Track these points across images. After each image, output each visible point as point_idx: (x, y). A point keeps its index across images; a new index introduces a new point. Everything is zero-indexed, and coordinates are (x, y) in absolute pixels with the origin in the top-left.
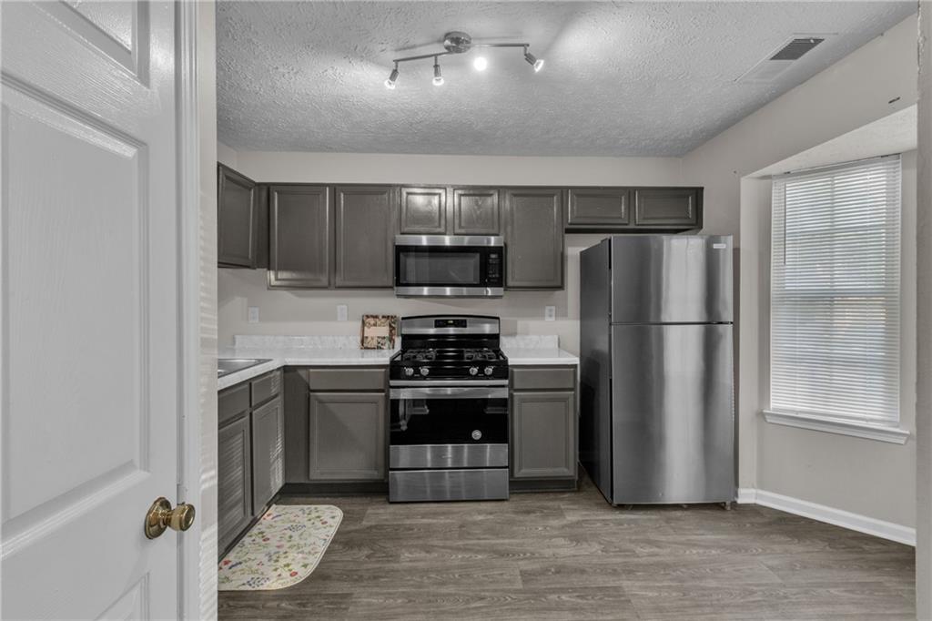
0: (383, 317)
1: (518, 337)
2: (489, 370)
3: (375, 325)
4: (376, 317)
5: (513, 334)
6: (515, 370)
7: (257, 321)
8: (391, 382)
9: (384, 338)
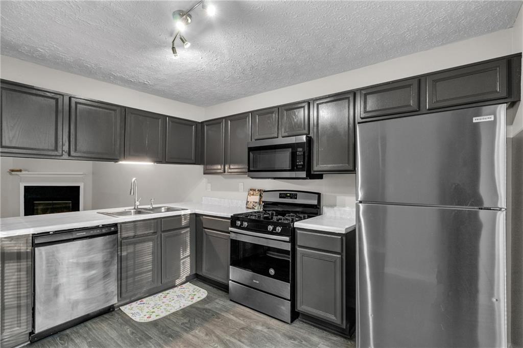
0: (258, 190)
1: (335, 208)
2: (279, 229)
3: (253, 195)
4: (255, 190)
5: (333, 206)
6: (298, 231)
7: (210, 190)
8: (230, 228)
9: (256, 202)
